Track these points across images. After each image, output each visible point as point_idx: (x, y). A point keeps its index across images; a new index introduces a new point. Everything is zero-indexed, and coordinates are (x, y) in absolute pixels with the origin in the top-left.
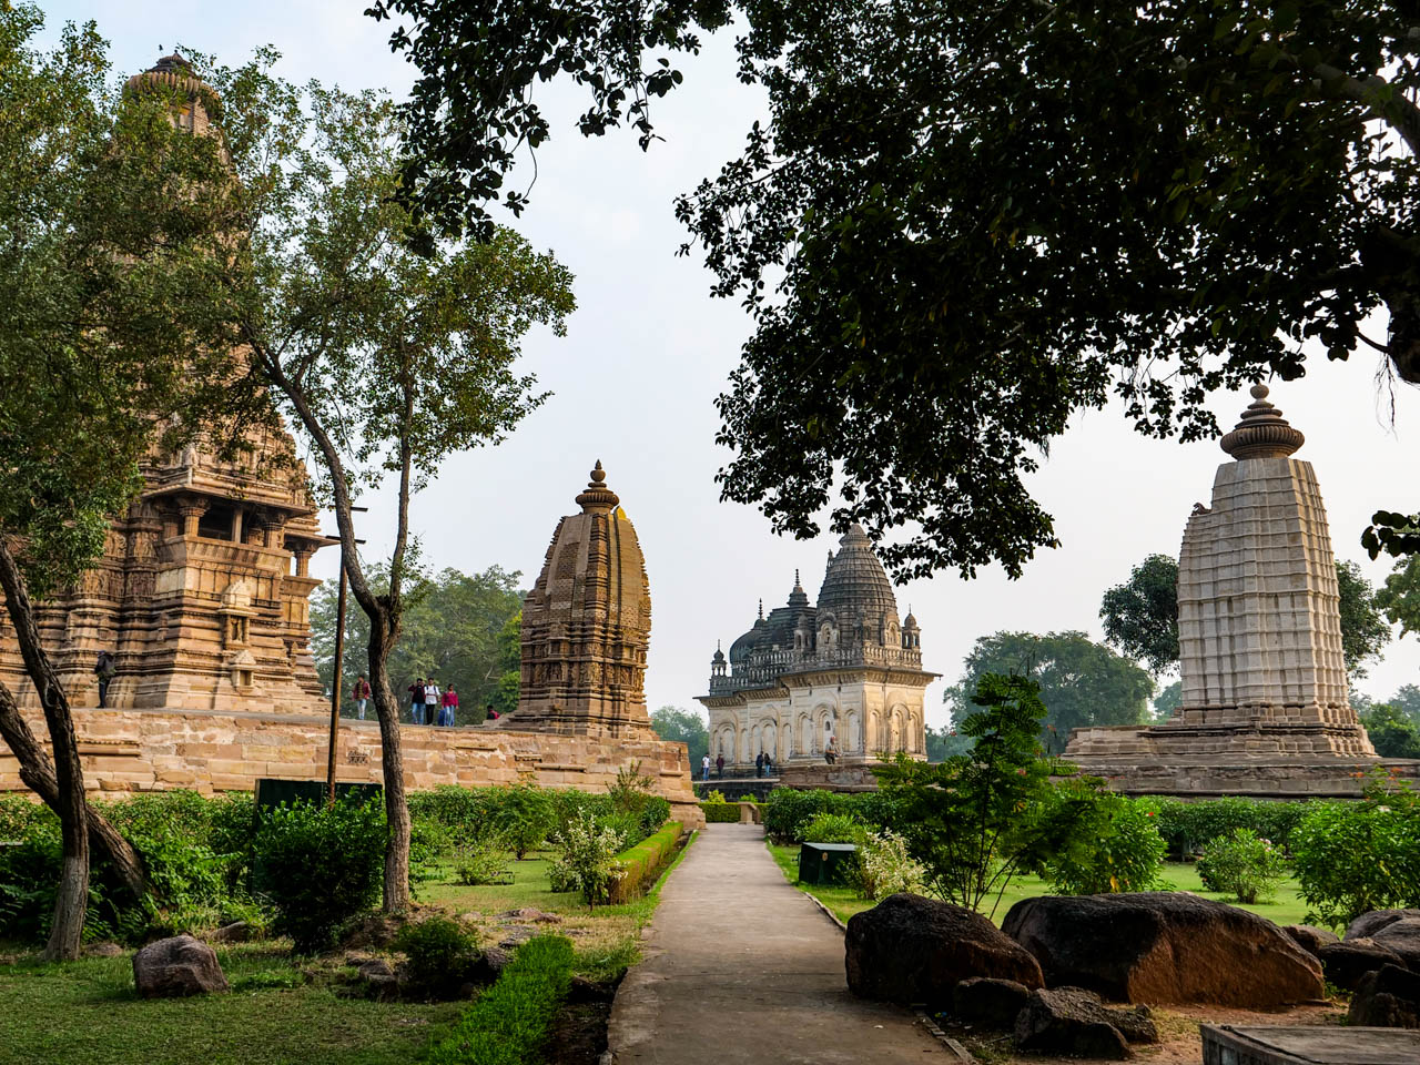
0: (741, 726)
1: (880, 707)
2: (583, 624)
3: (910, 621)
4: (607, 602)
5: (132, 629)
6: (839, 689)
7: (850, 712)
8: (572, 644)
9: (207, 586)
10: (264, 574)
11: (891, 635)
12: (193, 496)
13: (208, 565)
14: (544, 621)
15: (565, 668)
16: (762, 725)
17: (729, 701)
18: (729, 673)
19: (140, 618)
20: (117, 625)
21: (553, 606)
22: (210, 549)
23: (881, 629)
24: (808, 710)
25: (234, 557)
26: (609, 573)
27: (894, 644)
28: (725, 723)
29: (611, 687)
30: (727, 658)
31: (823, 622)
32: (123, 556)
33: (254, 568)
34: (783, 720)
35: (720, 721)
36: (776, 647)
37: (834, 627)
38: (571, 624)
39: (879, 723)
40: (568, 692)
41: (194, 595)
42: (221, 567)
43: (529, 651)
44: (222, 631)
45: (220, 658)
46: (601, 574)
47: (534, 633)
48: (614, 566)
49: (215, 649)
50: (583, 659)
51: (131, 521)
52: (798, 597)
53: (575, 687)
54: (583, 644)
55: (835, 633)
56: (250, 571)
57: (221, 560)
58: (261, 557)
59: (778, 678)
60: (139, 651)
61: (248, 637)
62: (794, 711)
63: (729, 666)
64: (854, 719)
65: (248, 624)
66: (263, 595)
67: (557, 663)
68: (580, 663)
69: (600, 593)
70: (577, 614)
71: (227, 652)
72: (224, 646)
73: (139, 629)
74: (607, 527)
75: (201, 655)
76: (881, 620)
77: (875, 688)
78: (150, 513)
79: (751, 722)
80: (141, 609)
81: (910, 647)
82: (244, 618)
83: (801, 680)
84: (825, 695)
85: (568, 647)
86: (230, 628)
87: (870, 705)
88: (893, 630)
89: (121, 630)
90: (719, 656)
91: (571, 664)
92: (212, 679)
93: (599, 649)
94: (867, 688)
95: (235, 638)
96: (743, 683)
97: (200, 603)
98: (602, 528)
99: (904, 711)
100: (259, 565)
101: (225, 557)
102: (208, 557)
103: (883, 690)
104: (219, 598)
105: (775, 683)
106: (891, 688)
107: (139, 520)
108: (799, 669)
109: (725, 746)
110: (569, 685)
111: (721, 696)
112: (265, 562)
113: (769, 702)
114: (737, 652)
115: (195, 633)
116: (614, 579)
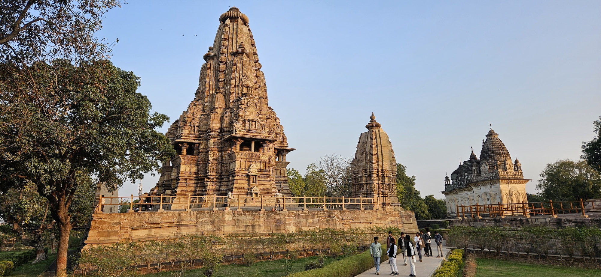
0: (457, 201)
1: (508, 192)
2: (370, 170)
3: (516, 162)
4: (378, 162)
5: (223, 182)
6: (491, 187)
7: (496, 194)
8: (366, 177)
9: (243, 166)
10: (262, 161)
11: (509, 167)
12: (237, 138)
13: (243, 160)
14: (357, 170)
15: (365, 186)
16: (464, 200)
17: (452, 193)
18: (451, 183)
19: (225, 178)
20: (219, 181)
21: (360, 164)
22: (243, 154)
23: (505, 165)
24: (480, 194)
25: (252, 156)
26: (377, 151)
27: (511, 170)
28: (451, 200)
29: (382, 192)
30: (450, 178)
31: (482, 164)
32: (220, 159)
33: (259, 159)
34: (471, 198)
35: (450, 199)
36: (466, 174)
37: (487, 166)
38: (366, 170)
39: (507, 198)
40: (366, 194)
41: (239, 169)
42: (247, 160)
43: (354, 180)
44: (249, 180)
45: (248, 189)
46: (375, 152)
47: (355, 174)
48: (379, 148)
49: (247, 186)
50: (371, 182)
51: (222, 148)
52: (473, 157)
53: (369, 192)
54: (370, 177)
55: (487, 168)
56: (257, 160)
57: (248, 158)
58: (261, 156)
59: (468, 184)
60: (225, 189)
61: (257, 181)
62: (475, 195)
63: (451, 181)
64: (498, 197)
65: (257, 178)
66: (262, 168)
67: (362, 184)
68: (370, 183)
69: (375, 158)
70: (368, 166)
71: (250, 188)
72: (249, 186)
73: (225, 181)
74: (376, 135)
75: (242, 189)
76: (505, 162)
77: (505, 186)
78: (226, 145)
79: (460, 199)
80: (226, 175)
81: (517, 170)
82: (256, 176)
83: (476, 184)
84: (486, 189)
85: (365, 178)
86: (251, 179)
87: (503, 192)
88: (510, 165)
89: (221, 182)
90: (447, 178)
91: (367, 184)
92: (246, 196)
93: (376, 178)
94: (501, 186)
95: (253, 182)
96: (456, 186)
97: (241, 172)
98: (374, 135)
99: (518, 193)
100: (261, 158)
101: (249, 156)
102: (243, 157)
103: (508, 186)
104: (248, 170)
105: (468, 186)
106: (511, 185)
107: (224, 147)
108: (476, 180)
109: (452, 207)
110: (367, 192)
111: (449, 190)
112: (262, 157)
113: (466, 192)
114: (453, 176)
115: (239, 181)
116: (380, 153)
